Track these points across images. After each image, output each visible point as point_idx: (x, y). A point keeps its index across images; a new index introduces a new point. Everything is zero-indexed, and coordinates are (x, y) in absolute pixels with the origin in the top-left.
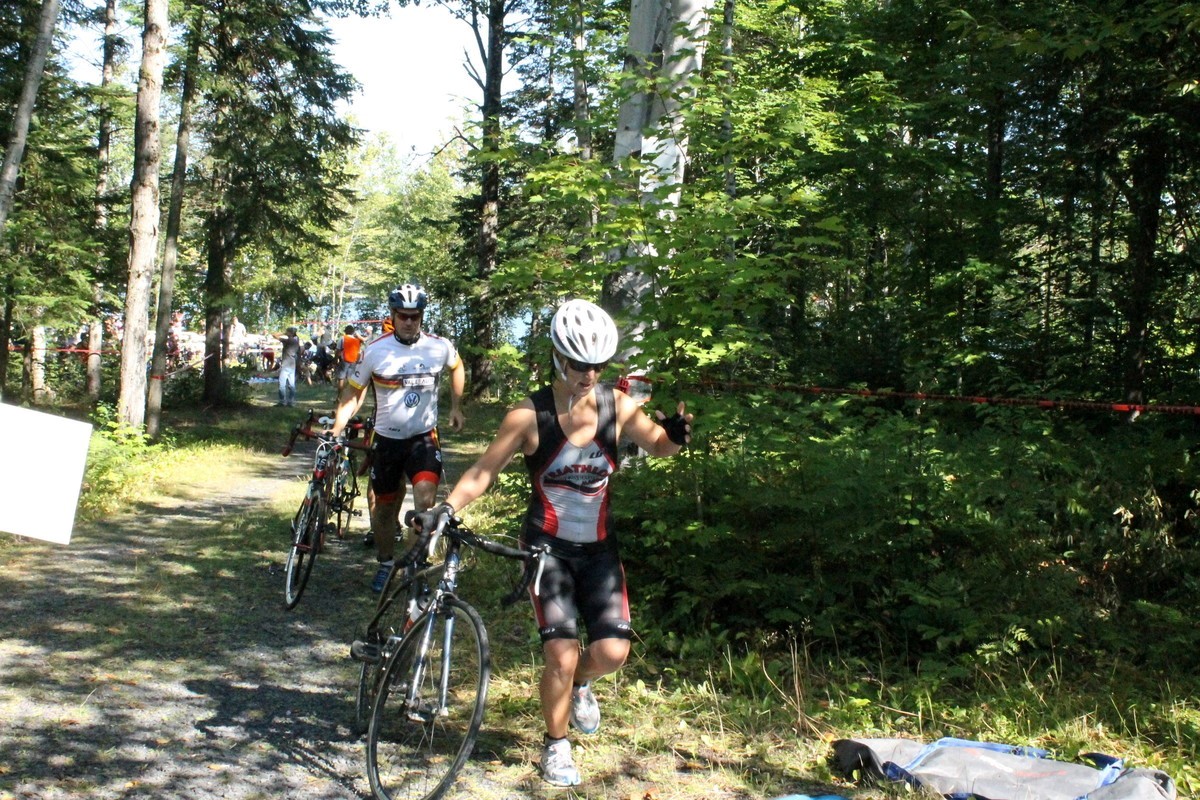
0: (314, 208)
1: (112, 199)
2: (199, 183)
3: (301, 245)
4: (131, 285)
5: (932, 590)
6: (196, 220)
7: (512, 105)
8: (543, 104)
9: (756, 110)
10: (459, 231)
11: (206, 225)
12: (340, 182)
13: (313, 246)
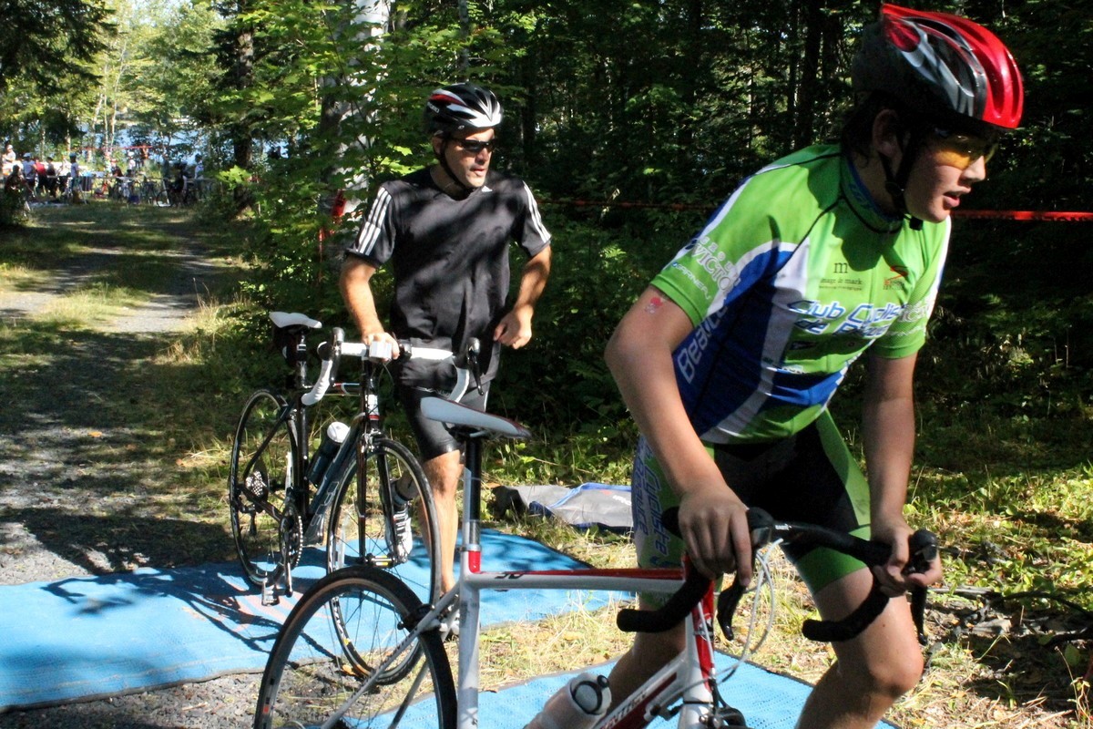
0: (72, 41)
3: (64, 77)
5: (596, 367)
10: (218, 61)
12: (99, 17)
13: (77, 76)
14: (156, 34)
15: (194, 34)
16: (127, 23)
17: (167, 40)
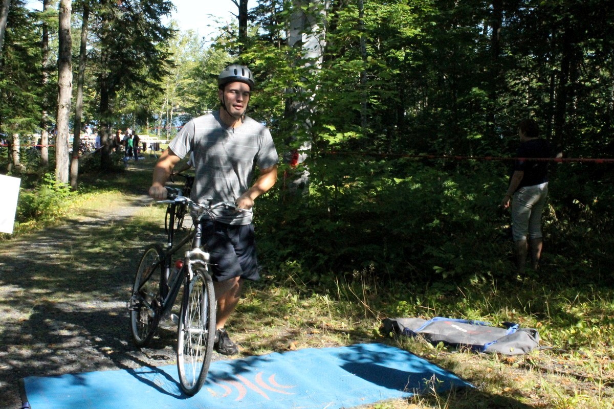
0: (151, 70)
1: (50, 69)
2: (95, 59)
3: (146, 90)
4: (59, 112)
5: (441, 250)
6: (94, 78)
7: (253, 15)
8: (269, 14)
9: (377, 15)
11: (98, 81)
12: (165, 57)
13: (153, 89)
14: (195, 65)
15: (215, 65)
16: (180, 60)
17: (201, 69)
